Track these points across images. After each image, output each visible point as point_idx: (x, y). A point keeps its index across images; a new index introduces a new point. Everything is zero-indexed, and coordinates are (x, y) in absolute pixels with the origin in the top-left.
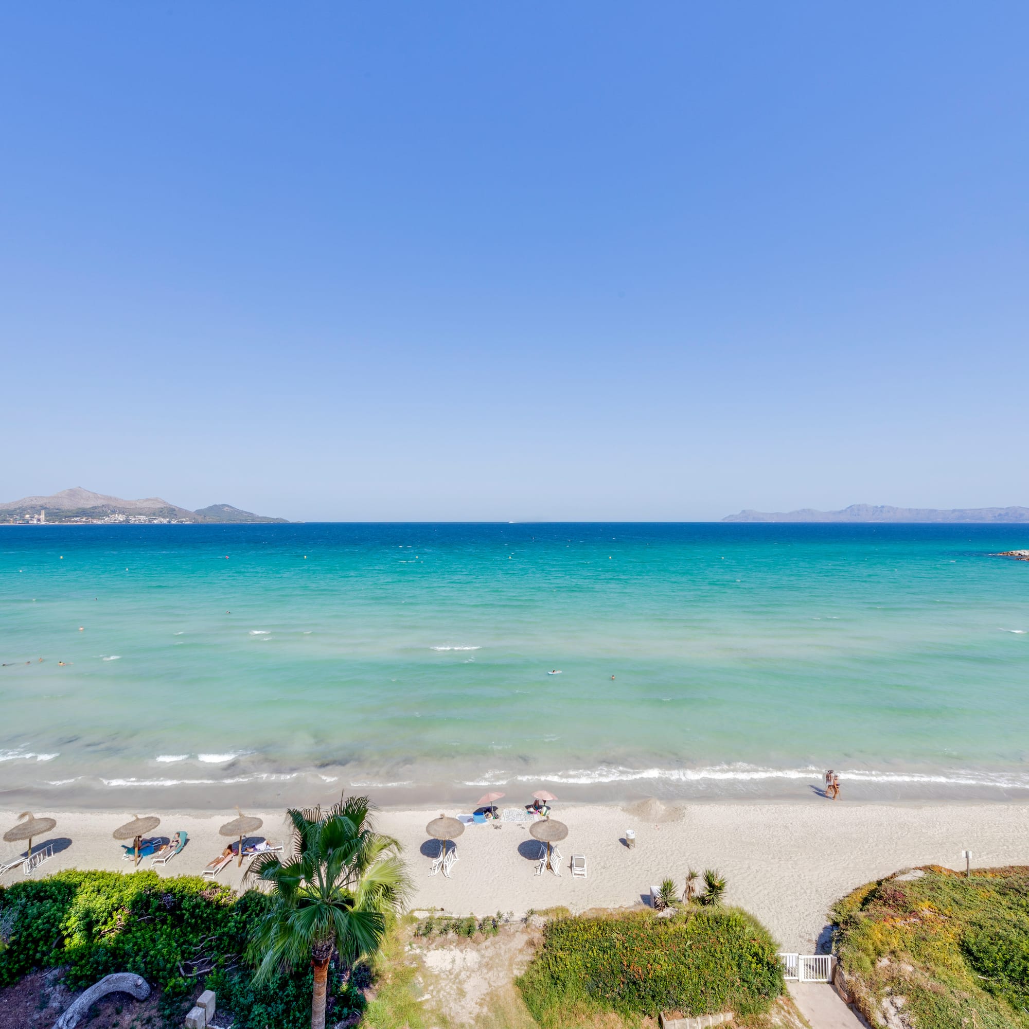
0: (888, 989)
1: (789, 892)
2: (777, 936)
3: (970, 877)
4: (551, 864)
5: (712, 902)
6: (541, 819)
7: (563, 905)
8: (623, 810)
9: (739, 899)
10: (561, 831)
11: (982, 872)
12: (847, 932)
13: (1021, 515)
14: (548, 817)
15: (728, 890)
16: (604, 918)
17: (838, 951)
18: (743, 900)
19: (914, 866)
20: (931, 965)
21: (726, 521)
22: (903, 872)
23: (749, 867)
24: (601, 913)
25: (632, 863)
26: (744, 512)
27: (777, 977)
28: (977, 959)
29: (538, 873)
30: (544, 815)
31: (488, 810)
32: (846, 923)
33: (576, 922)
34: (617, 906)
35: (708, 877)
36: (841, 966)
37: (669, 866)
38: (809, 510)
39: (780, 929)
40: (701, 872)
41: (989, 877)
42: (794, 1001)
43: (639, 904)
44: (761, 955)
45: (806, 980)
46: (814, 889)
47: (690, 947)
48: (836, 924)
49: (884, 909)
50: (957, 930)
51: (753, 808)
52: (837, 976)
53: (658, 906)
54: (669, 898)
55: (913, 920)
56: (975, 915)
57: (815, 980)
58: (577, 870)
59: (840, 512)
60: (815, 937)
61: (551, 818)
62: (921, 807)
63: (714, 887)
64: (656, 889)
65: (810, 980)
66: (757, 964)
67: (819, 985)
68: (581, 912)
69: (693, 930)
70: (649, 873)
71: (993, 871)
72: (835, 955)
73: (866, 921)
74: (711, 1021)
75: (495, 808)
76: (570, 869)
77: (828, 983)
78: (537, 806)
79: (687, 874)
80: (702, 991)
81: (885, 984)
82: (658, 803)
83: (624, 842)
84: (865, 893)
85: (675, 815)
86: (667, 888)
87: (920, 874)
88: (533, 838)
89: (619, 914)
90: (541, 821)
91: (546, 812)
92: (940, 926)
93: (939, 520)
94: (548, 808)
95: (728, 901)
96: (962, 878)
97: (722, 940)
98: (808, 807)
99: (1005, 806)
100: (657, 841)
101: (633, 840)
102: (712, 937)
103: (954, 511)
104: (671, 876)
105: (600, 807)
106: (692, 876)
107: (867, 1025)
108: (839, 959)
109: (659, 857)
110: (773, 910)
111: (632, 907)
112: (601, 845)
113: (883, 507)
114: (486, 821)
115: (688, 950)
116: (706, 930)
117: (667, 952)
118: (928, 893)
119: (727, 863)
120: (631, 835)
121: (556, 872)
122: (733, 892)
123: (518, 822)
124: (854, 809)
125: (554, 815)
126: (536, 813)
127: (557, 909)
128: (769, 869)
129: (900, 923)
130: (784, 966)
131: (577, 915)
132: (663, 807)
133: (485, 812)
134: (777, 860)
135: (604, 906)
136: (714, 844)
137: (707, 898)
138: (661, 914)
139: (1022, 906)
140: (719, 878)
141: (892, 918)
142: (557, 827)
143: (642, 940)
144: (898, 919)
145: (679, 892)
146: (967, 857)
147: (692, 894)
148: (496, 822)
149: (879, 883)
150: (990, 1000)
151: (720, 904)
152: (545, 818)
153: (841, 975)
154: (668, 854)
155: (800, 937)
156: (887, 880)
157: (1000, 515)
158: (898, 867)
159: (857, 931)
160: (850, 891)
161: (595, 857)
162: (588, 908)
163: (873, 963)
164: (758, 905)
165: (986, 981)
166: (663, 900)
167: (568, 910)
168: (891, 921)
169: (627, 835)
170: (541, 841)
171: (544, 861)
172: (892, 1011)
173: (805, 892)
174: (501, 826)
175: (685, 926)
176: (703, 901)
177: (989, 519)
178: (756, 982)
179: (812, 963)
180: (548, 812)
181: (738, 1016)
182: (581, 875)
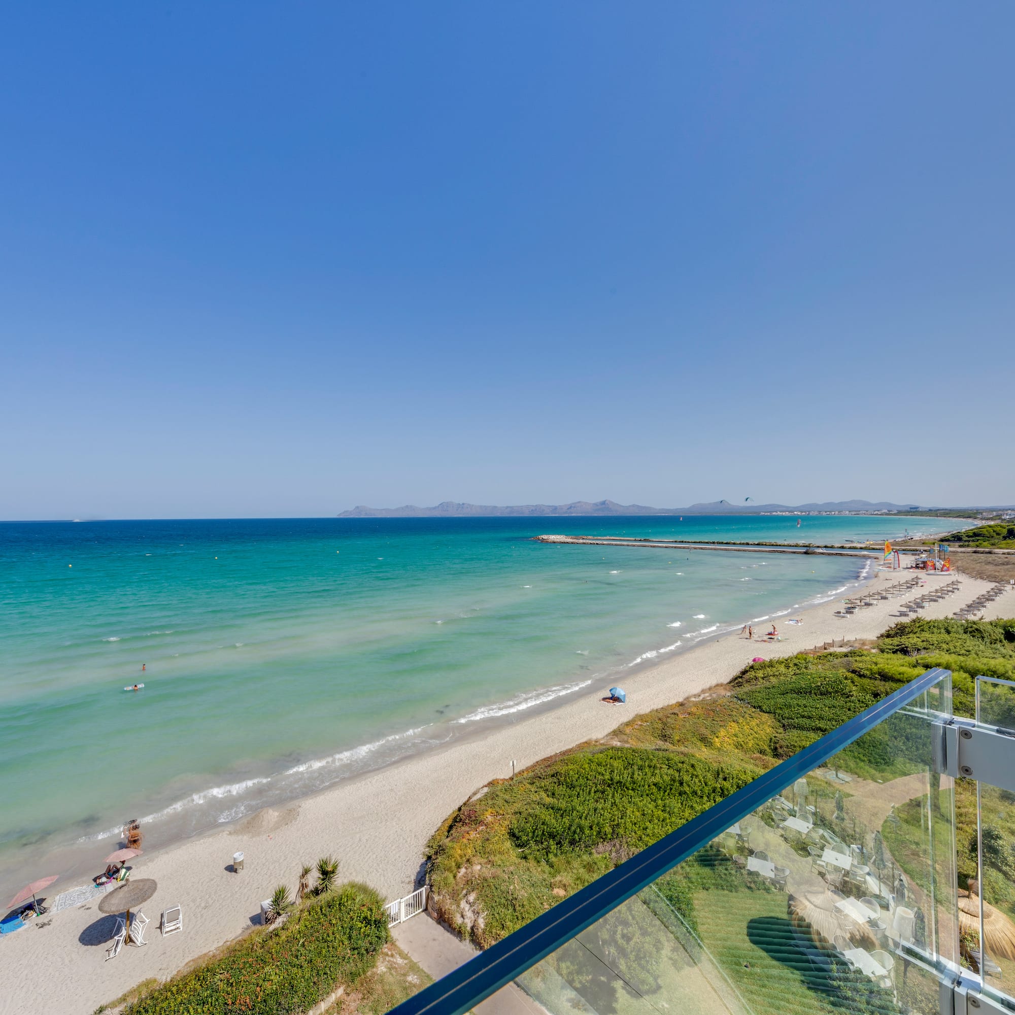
0: (464, 892)
1: (394, 847)
2: (382, 892)
3: (515, 779)
4: (132, 936)
5: (325, 889)
6: (117, 886)
7: (148, 978)
8: (230, 834)
9: (351, 874)
10: (146, 889)
11: (521, 773)
12: (438, 861)
13: (543, 510)
14: (127, 880)
15: (341, 870)
16: (204, 966)
17: (430, 880)
18: (354, 874)
19: (482, 785)
20: (492, 858)
21: (341, 517)
22: (475, 794)
23: (360, 840)
24: (201, 961)
25: (240, 888)
26: (357, 507)
27: (383, 929)
28: (518, 838)
29: (111, 956)
30: (122, 880)
31: (30, 907)
32: (436, 853)
33: (167, 988)
34: (221, 944)
35: (321, 867)
36: (432, 891)
37: (282, 872)
38: (411, 506)
39: (386, 885)
40: (314, 864)
41: (525, 775)
42: (397, 943)
43: (248, 927)
44: (369, 917)
45: (407, 918)
46: (413, 836)
47: (303, 945)
48: (429, 858)
49: (463, 828)
50: (507, 823)
51: (363, 782)
52: (429, 902)
53: (269, 920)
54: (282, 905)
55: (481, 828)
56: (517, 806)
57: (414, 914)
58: (168, 927)
59: (434, 508)
60: (413, 877)
61: (131, 879)
62: (487, 738)
63: (326, 873)
64: (267, 903)
65: (409, 917)
66: (366, 927)
67: (417, 917)
68: (175, 973)
69: (306, 926)
70: (260, 889)
71: (527, 769)
72: (429, 885)
73: (450, 844)
74: (323, 1006)
75: (41, 901)
76: (159, 930)
77: (423, 911)
78: (112, 873)
79: (301, 871)
80: (314, 983)
81: (463, 889)
82: (271, 811)
83: (231, 869)
84: (450, 822)
85: (290, 816)
86: (279, 896)
87: (486, 790)
88: (104, 915)
89: (223, 952)
90: (116, 889)
91: (125, 875)
92: (497, 824)
93: (498, 515)
94: (129, 869)
95: (340, 881)
96: (511, 782)
97: (334, 922)
98: (409, 766)
99: (534, 720)
100: (269, 852)
101: (241, 863)
102: (324, 923)
103: (507, 507)
104: (283, 882)
105: (202, 841)
106: (306, 872)
107: (450, 929)
108: (431, 886)
109: (271, 868)
110: (380, 870)
111: (240, 935)
112: (202, 883)
113: (463, 504)
114: (25, 924)
115: (302, 949)
116: (319, 919)
117: (279, 963)
118: (490, 802)
119: (340, 844)
120: (239, 856)
121: (138, 943)
122: (345, 869)
123: (79, 904)
124: (443, 755)
125: (135, 875)
126: (110, 882)
127: (139, 987)
128: (377, 834)
129: (473, 835)
130: (389, 916)
131: (169, 979)
132: (276, 814)
133: (22, 913)
134: (384, 823)
135: (205, 951)
136: (328, 831)
137: (320, 888)
138: (272, 927)
139: (541, 787)
140: (333, 862)
141: (468, 833)
142: (141, 887)
143: (251, 966)
144: (472, 832)
145: (292, 895)
146: (513, 765)
147: (306, 890)
148: (43, 918)
149: (460, 809)
150: (525, 864)
151: (333, 887)
152: (123, 882)
153: (433, 898)
154: (281, 861)
155: (402, 882)
156: (465, 804)
157: (532, 510)
158: (473, 790)
159: (444, 856)
160: (440, 824)
161: (194, 901)
162: (183, 964)
163: (455, 877)
164: (367, 872)
165: (523, 851)
166: (275, 911)
167: (155, 980)
168: (467, 836)
169: (235, 859)
170: (117, 913)
171: (121, 936)
172: (467, 907)
173: (406, 842)
174: (50, 921)
175: (297, 927)
176: (316, 892)
177: (527, 514)
178: (363, 944)
179: (411, 901)
180: (127, 874)
181: (349, 986)
182: (175, 929)
